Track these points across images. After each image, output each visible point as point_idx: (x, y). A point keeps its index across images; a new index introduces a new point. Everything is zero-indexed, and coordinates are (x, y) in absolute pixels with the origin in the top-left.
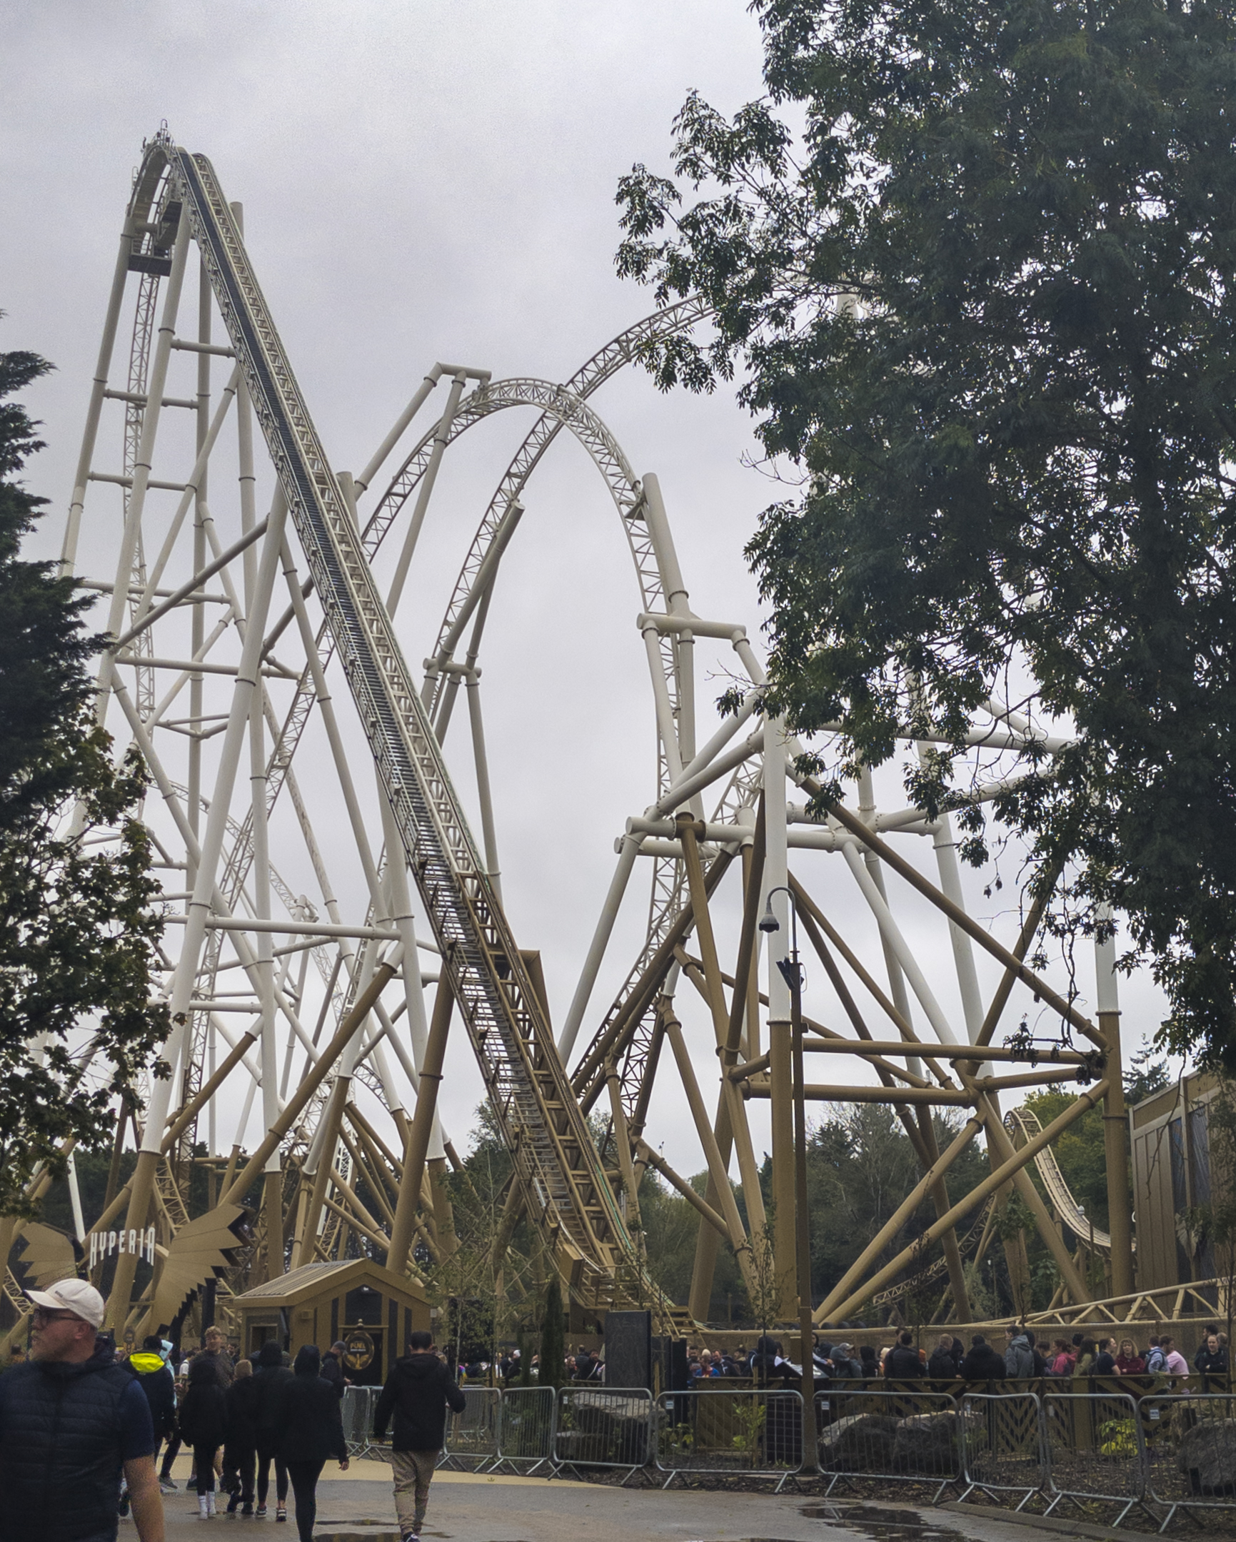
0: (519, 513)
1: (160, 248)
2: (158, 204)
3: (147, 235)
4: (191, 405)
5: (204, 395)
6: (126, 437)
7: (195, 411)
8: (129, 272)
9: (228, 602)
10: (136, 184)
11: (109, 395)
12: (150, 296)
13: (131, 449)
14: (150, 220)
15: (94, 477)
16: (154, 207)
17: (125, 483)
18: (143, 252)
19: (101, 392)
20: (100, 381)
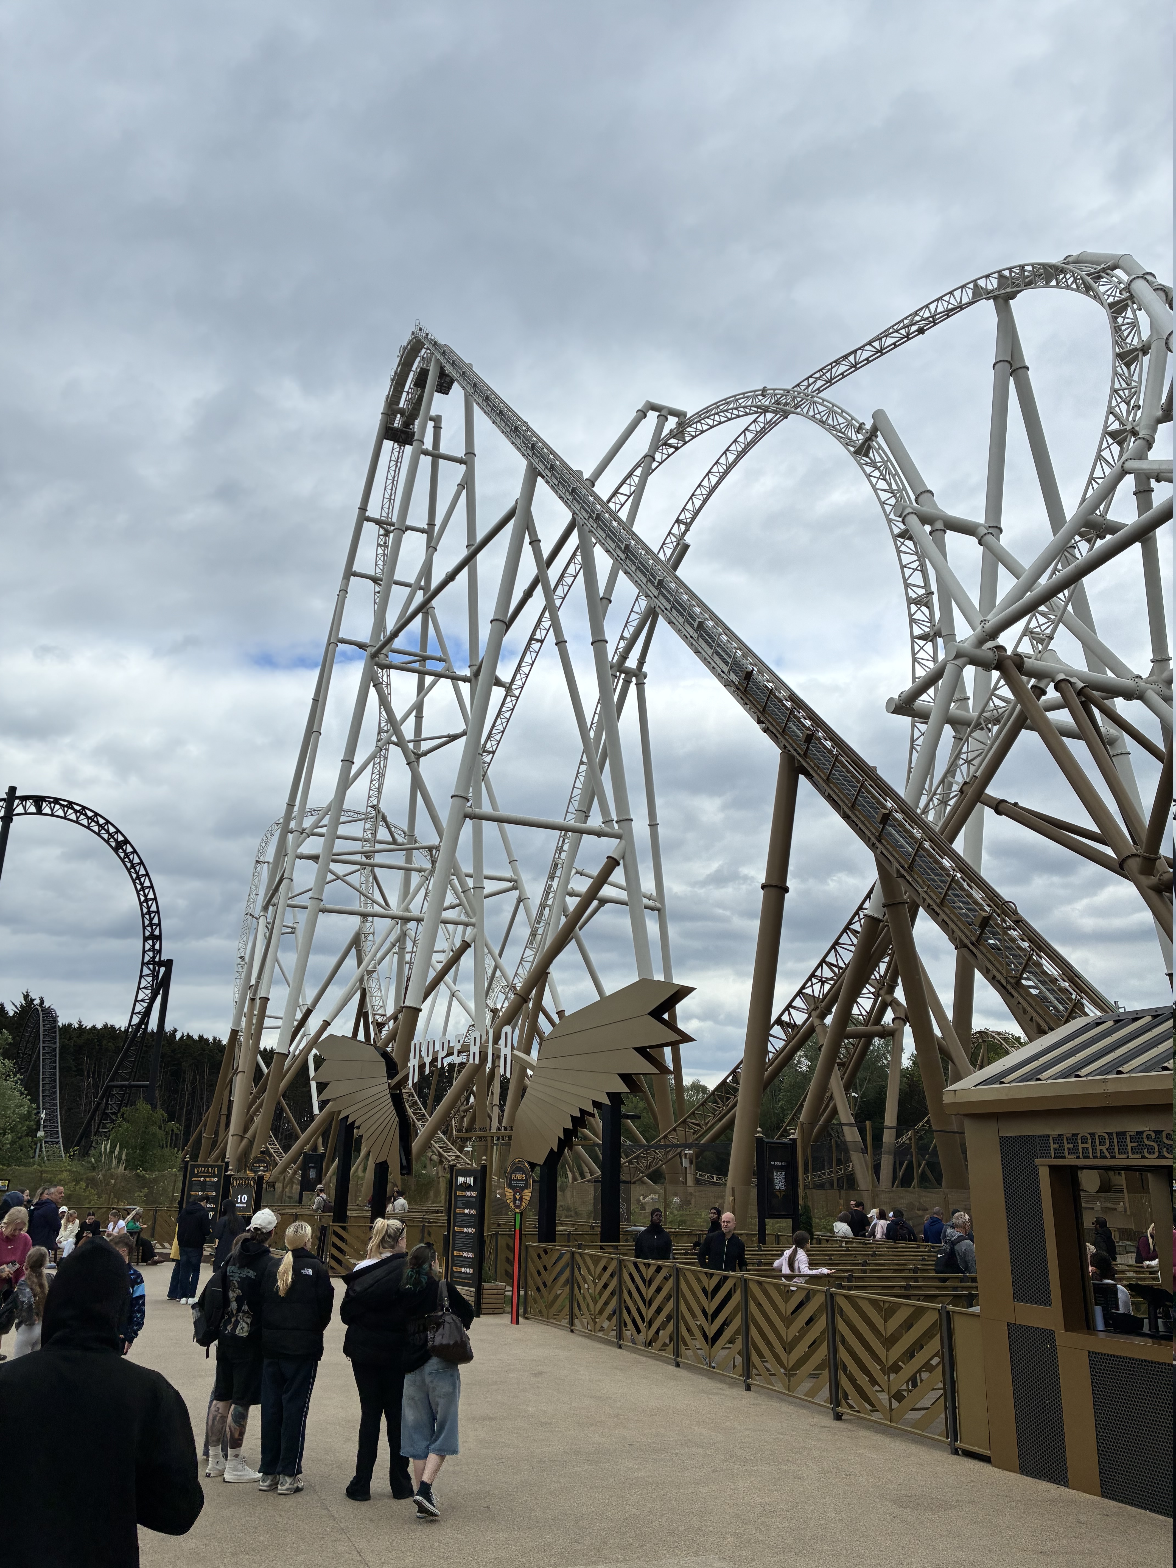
0: (686, 547)
1: (409, 422)
2: (408, 393)
3: (399, 416)
4: (422, 531)
5: (431, 524)
6: (377, 554)
7: (425, 535)
8: (385, 441)
9: (444, 661)
10: (393, 380)
11: (369, 519)
12: (397, 461)
13: (380, 562)
14: (401, 405)
15: (356, 574)
16: (404, 394)
17: (375, 580)
18: (396, 425)
19: (363, 517)
20: (363, 508)
